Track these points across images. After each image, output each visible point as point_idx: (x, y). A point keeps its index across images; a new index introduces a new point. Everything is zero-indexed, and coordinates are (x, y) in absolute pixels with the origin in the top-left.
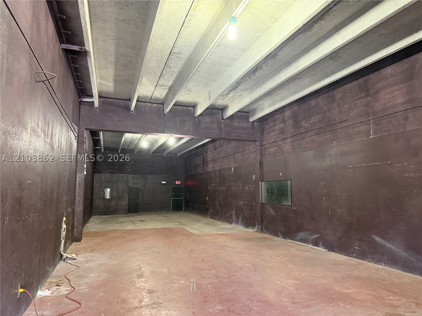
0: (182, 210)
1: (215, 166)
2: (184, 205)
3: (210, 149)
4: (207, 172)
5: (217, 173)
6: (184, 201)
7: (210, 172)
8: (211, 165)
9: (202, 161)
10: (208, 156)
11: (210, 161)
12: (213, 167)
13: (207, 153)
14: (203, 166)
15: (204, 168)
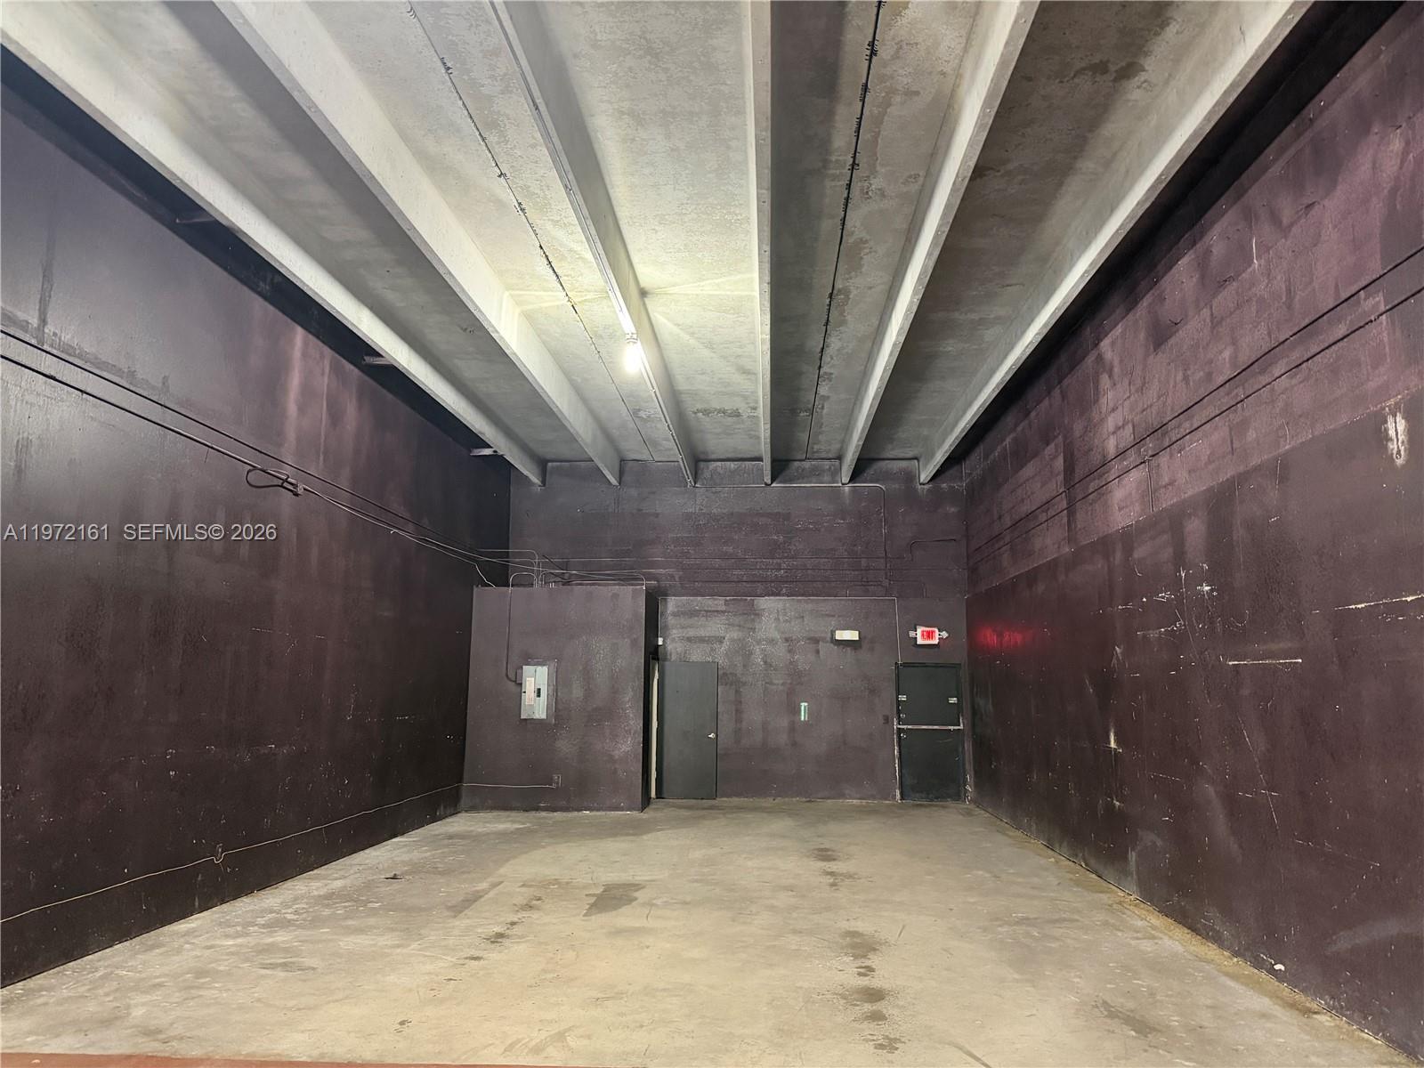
0: (958, 796)
1: (1166, 480)
2: (969, 767)
3: (1116, 363)
4: (1104, 545)
5: (1196, 529)
6: (968, 746)
7: (1128, 538)
8: (1134, 476)
9: (1061, 477)
10: (1102, 420)
11: (1121, 454)
12: (1150, 492)
13: (1096, 401)
14: (1071, 510)
15: (1080, 516)
